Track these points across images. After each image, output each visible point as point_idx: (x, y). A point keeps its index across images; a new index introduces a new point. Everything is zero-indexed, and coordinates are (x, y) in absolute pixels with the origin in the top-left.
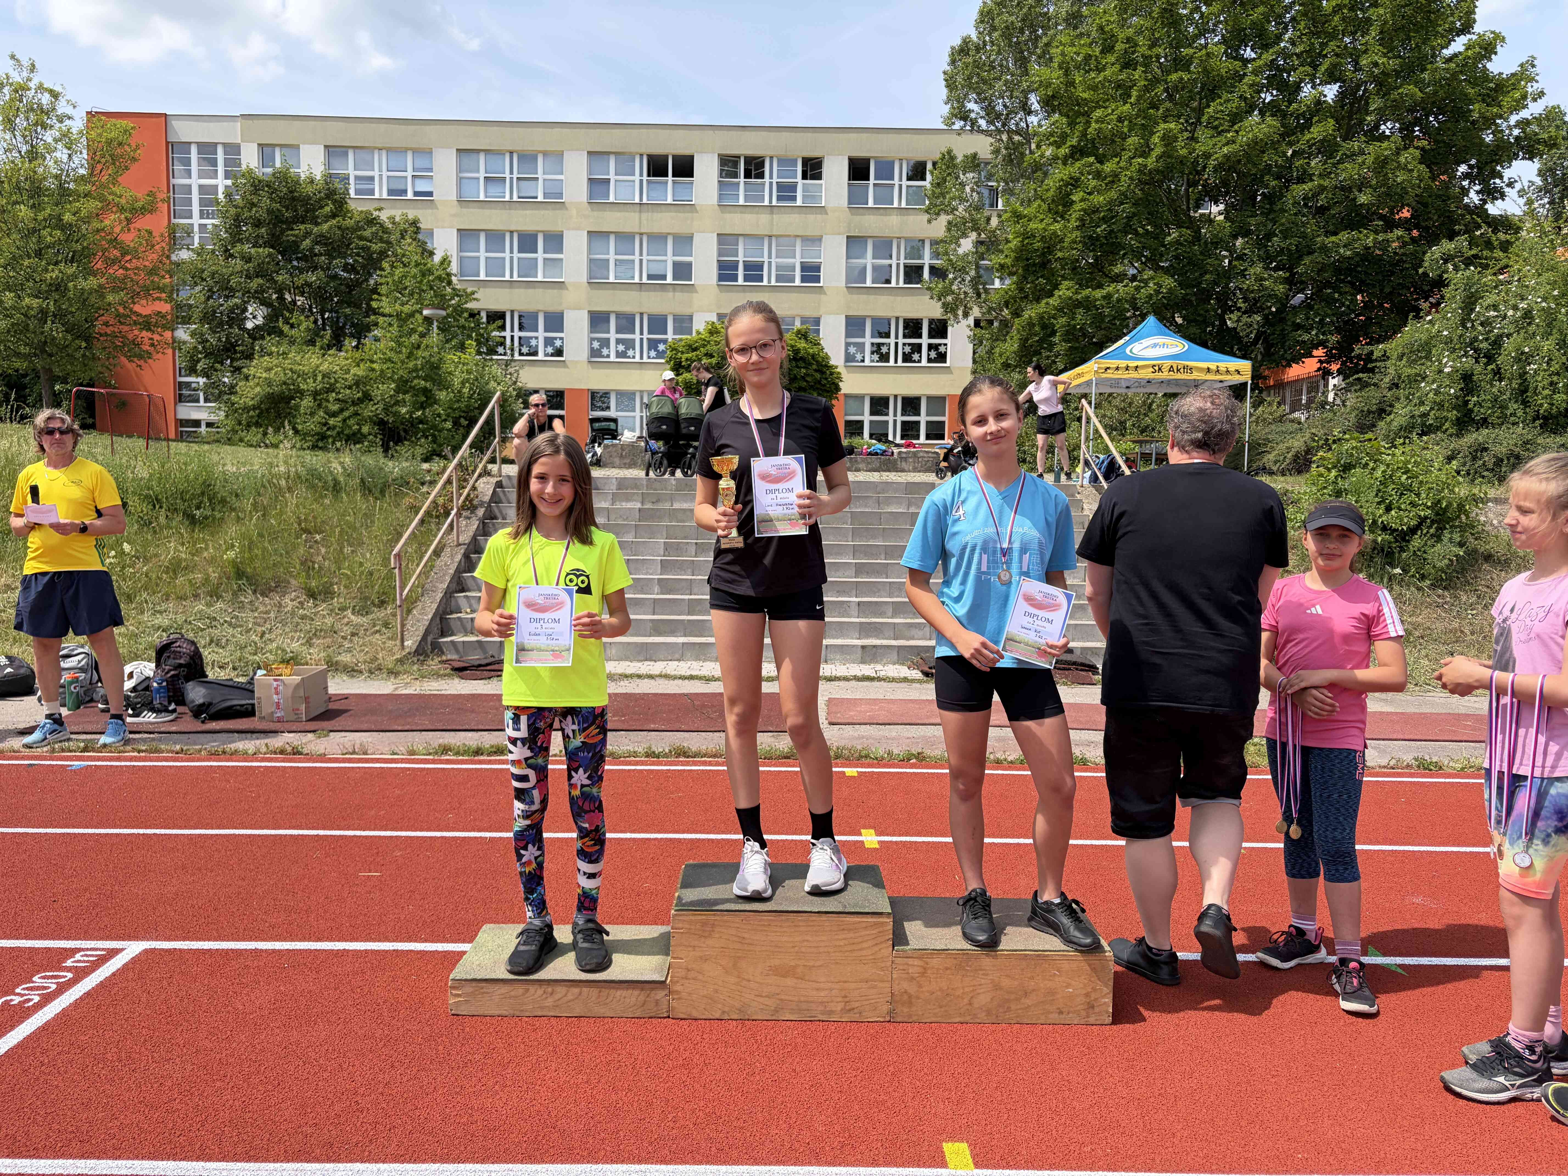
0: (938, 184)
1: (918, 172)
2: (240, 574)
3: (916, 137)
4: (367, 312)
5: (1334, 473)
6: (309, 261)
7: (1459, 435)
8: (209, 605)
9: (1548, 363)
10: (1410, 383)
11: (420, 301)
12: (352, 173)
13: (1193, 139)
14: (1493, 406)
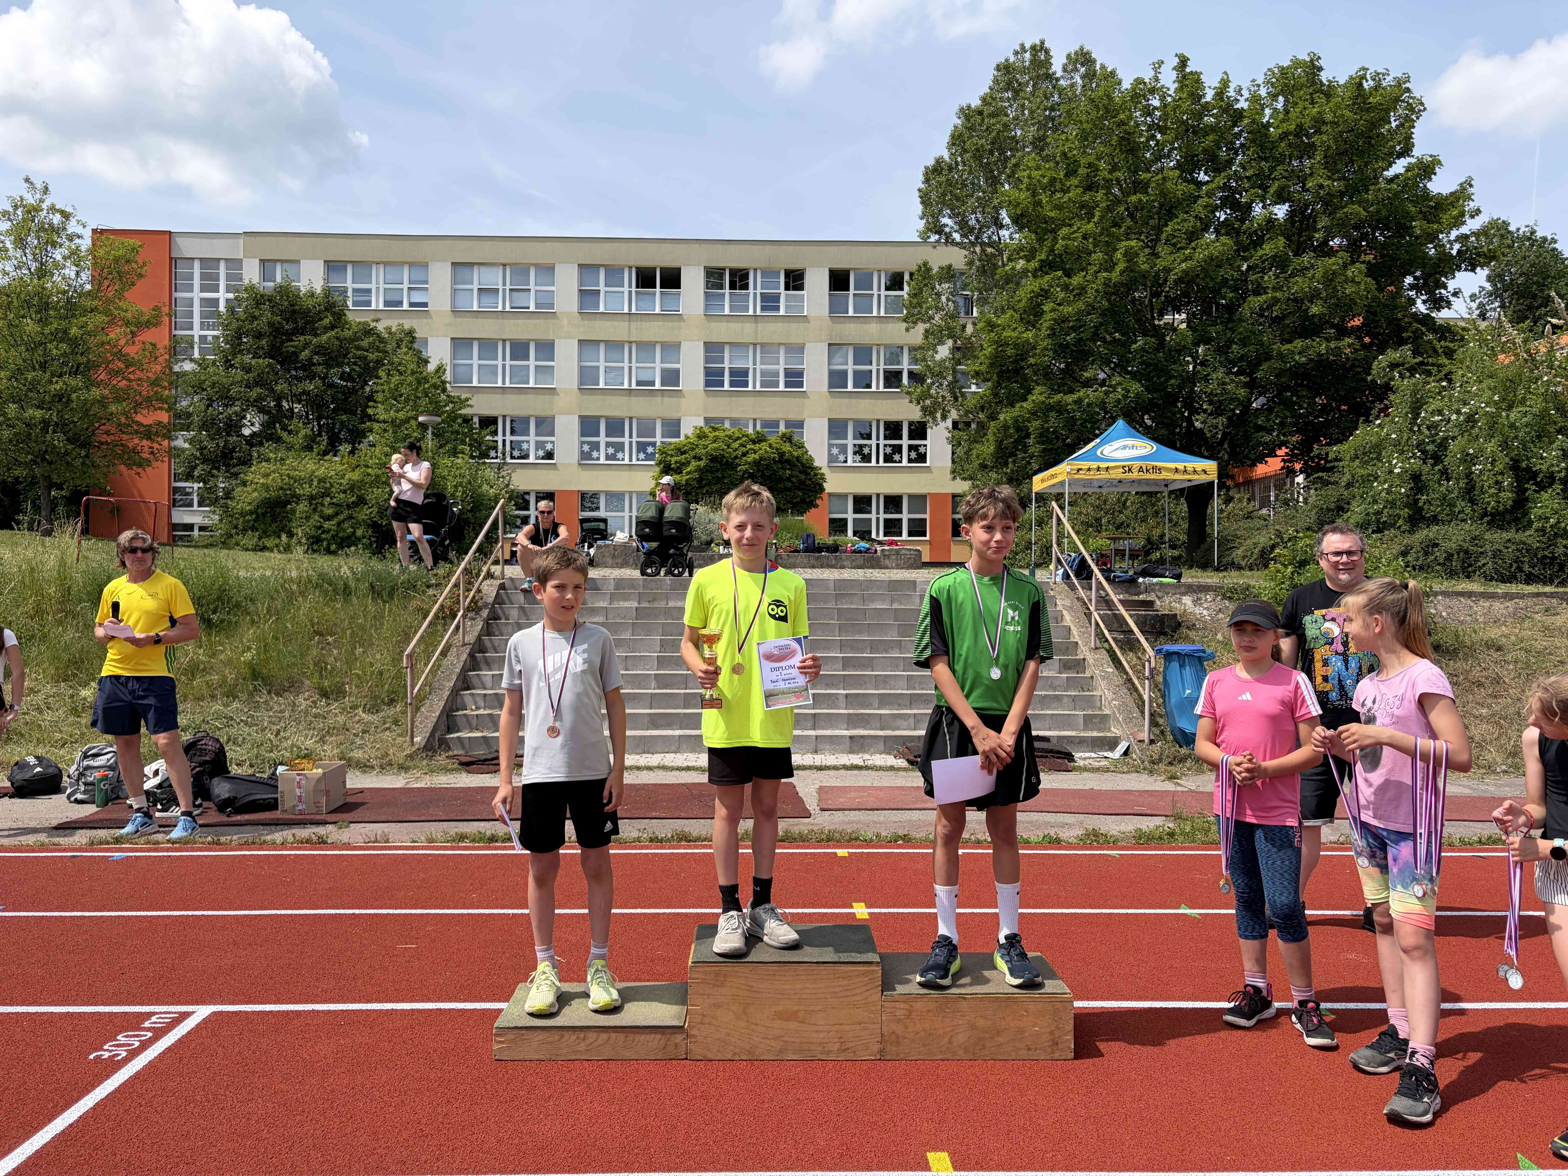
0: (915, 295)
1: (895, 282)
2: (255, 675)
3: (893, 249)
4: (362, 418)
5: (1290, 569)
6: (307, 370)
7: (1411, 532)
8: (226, 705)
9: (1492, 464)
10: (1363, 483)
11: (415, 408)
12: (350, 285)
13: (1155, 255)
14: (1442, 504)
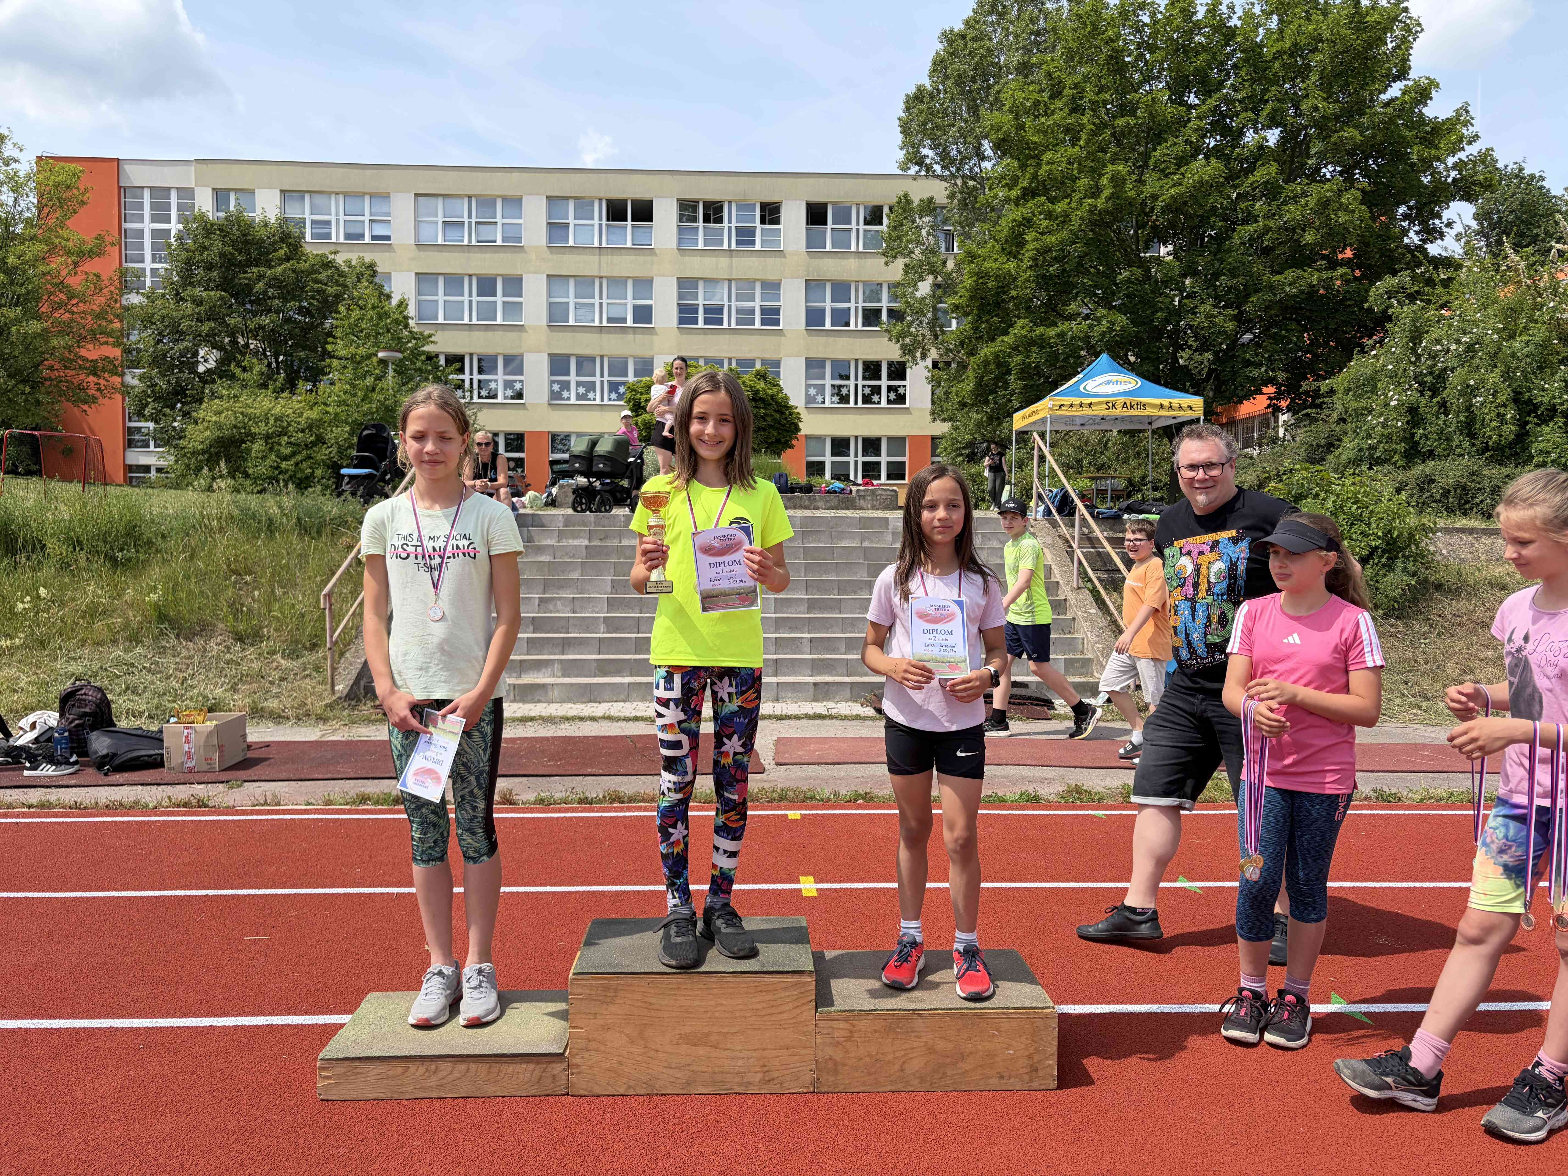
0: (895, 227)
1: (874, 216)
2: (162, 617)
3: (872, 183)
4: (322, 355)
6: (262, 304)
7: (1406, 468)
8: (126, 651)
9: (1494, 395)
10: (1357, 417)
11: (376, 344)
12: (309, 218)
13: (1140, 181)
14: (1440, 439)
